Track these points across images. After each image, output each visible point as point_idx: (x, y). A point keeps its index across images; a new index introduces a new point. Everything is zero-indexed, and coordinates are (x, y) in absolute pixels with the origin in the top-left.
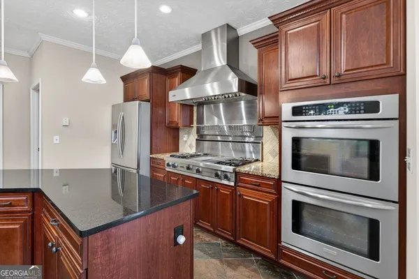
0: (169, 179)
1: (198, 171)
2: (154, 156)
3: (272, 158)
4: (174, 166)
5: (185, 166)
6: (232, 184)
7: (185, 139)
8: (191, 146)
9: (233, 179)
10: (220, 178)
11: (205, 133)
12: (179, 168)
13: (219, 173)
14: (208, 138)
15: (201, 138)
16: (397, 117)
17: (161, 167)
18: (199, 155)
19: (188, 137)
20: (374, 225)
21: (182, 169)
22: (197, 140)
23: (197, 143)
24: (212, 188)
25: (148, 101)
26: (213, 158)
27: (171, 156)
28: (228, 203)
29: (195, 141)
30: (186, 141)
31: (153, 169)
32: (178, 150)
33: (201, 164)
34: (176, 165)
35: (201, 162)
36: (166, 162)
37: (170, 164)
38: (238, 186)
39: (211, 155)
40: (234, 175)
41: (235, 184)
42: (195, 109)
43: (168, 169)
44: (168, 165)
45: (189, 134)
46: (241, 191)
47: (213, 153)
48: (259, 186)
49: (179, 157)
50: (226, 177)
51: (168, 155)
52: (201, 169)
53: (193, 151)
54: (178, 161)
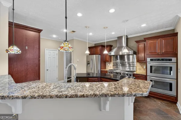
5: (115, 73)
7: (108, 65)
8: (111, 67)
13: (128, 74)
16: (176, 62)
20: (171, 84)
22: (113, 65)
32: (106, 68)
40: (133, 75)
45: (110, 64)
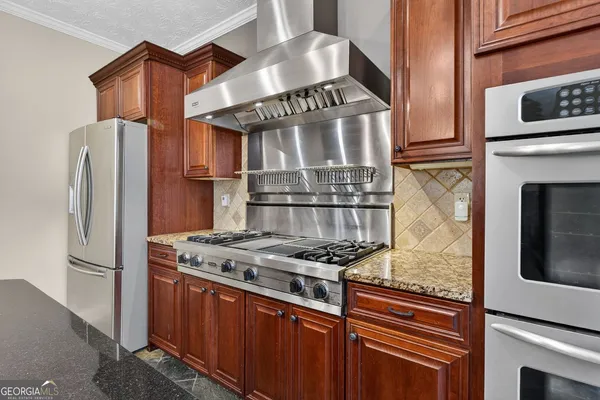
0: (186, 290)
1: (249, 276)
2: (155, 239)
3: (416, 241)
4: (194, 262)
5: (219, 263)
6: (336, 310)
7: (224, 203)
8: (236, 218)
9: (339, 298)
10: (303, 294)
11: (267, 189)
12: (206, 267)
13: (302, 281)
14: (272, 199)
15: (256, 202)
17: (168, 263)
18: (253, 237)
19: (232, 198)
21: (212, 269)
22: (248, 204)
23: (248, 210)
24: (283, 316)
25: (142, 120)
26: (284, 242)
27: (190, 239)
28: (325, 357)
29: (244, 205)
30: (227, 207)
31: (153, 267)
32: (211, 228)
33: (258, 259)
34: (200, 260)
35: (256, 255)
36: (179, 254)
37: (188, 256)
38: (351, 316)
39: (277, 235)
40: (340, 288)
41: (343, 311)
42: (245, 140)
43: (182, 268)
44: (182, 259)
45: (233, 192)
46: (359, 329)
47: (281, 230)
48: (411, 318)
49: (207, 241)
50: (320, 294)
51: (184, 237)
52: (255, 271)
53: (240, 227)
54: (204, 252)
